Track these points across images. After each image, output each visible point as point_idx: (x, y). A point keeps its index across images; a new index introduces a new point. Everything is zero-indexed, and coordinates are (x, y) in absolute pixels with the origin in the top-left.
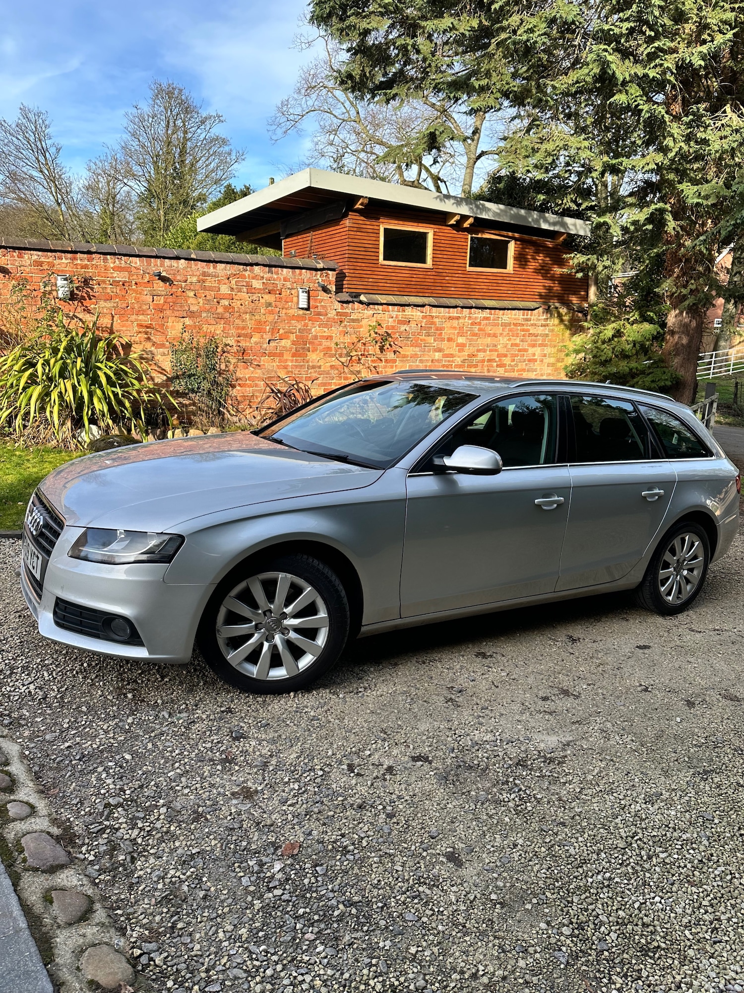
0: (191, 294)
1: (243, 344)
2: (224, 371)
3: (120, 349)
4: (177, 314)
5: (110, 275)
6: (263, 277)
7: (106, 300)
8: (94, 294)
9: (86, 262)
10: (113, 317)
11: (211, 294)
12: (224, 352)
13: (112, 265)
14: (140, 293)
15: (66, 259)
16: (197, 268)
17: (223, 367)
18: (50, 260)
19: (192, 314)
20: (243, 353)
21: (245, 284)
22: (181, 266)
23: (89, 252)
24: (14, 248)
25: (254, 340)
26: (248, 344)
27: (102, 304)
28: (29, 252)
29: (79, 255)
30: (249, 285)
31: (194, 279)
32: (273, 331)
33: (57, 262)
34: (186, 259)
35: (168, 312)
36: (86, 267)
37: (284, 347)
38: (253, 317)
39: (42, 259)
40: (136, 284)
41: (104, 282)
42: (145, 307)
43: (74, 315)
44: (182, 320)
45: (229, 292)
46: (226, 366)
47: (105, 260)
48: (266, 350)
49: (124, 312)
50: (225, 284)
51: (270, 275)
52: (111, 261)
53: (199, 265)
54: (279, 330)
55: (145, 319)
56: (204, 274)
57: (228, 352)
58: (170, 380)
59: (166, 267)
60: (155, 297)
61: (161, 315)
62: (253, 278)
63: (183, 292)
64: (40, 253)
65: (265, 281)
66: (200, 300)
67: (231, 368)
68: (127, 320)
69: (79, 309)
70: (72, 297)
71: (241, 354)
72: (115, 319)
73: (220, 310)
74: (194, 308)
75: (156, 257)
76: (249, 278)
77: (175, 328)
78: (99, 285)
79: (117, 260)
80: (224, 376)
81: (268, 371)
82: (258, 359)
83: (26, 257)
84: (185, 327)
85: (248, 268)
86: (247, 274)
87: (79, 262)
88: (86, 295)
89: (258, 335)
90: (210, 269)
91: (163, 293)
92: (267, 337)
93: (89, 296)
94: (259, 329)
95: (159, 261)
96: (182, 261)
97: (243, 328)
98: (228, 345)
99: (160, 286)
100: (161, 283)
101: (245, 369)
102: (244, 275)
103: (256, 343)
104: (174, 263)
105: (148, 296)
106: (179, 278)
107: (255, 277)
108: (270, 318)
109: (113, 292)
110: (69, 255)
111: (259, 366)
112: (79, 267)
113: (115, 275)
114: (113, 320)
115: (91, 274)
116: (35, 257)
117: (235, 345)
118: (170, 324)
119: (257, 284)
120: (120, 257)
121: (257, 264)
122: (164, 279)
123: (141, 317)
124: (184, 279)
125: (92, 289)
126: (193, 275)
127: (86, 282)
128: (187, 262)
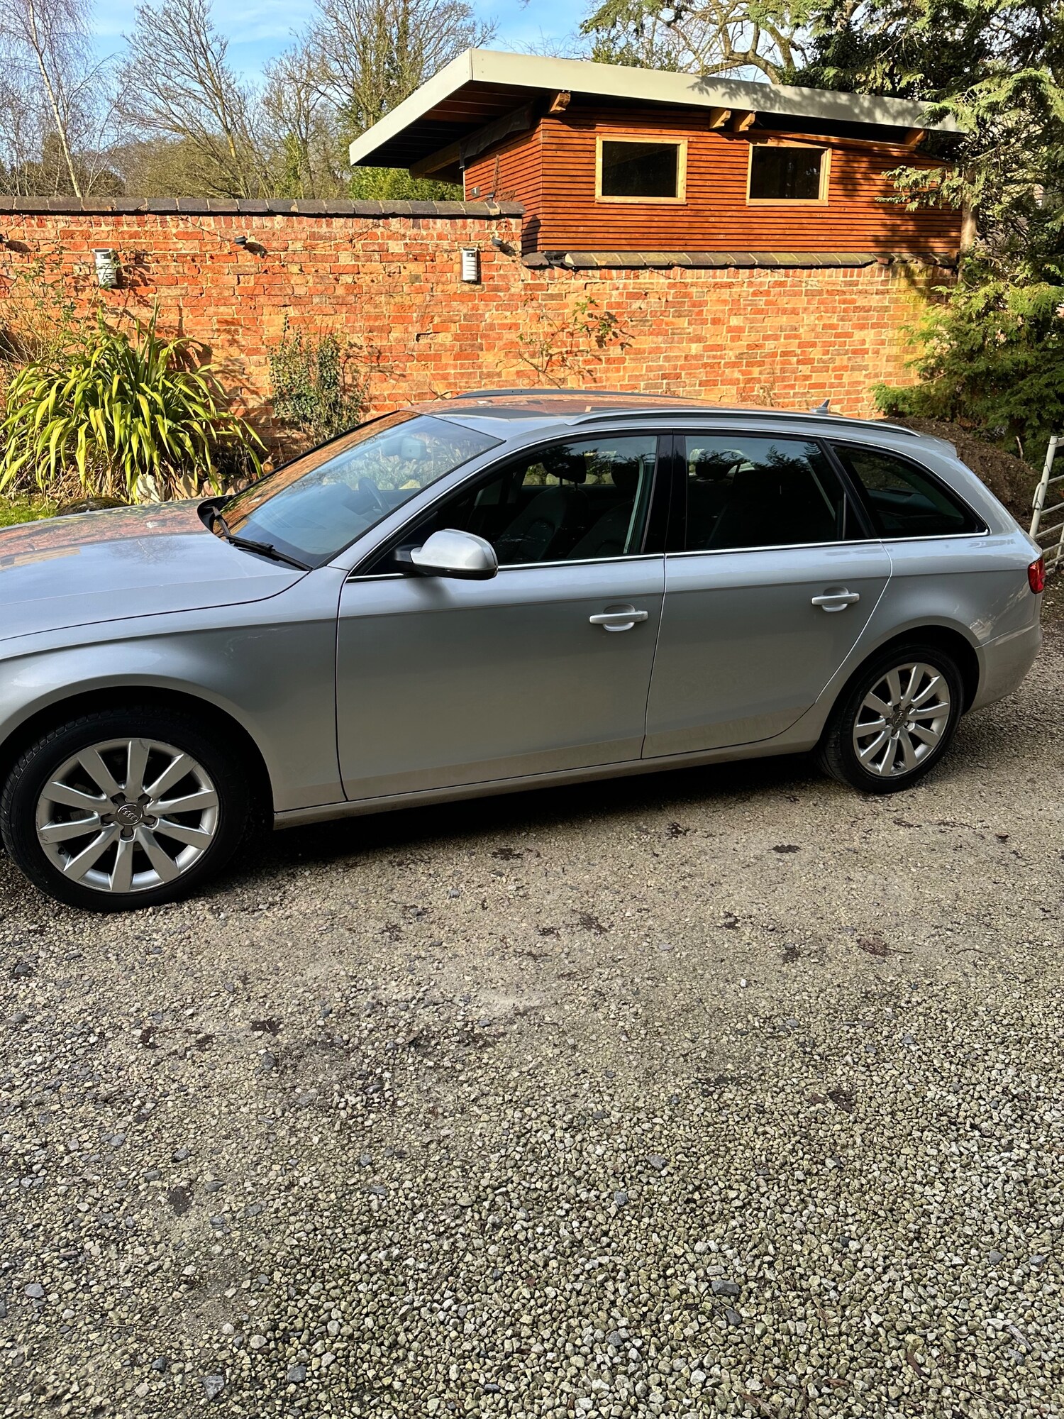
0: (295, 269)
1: (377, 343)
2: (350, 385)
3: (196, 358)
4: (276, 301)
5: (172, 247)
6: (404, 236)
7: (169, 286)
8: (151, 277)
9: (136, 228)
10: (180, 310)
11: (324, 267)
12: (349, 357)
13: (174, 231)
14: (219, 272)
15: (107, 225)
16: (301, 227)
17: (349, 380)
18: (85, 227)
19: (297, 301)
20: (378, 357)
21: (376, 248)
22: (277, 226)
23: (137, 213)
24: (32, 213)
25: (393, 335)
26: (385, 343)
27: (164, 291)
28: (53, 217)
29: (124, 218)
30: (383, 250)
31: (299, 245)
32: (422, 320)
33: (94, 230)
34: (284, 214)
35: (262, 300)
36: (135, 235)
37: (441, 345)
38: (392, 300)
39: (73, 228)
40: (212, 257)
41: (164, 257)
42: (226, 293)
43: (125, 311)
44: (284, 310)
45: (353, 263)
46: (354, 378)
47: (164, 223)
48: (413, 350)
49: (196, 303)
50: (346, 250)
51: (415, 231)
52: (174, 225)
53: (305, 223)
54: (433, 317)
55: (226, 311)
56: (313, 236)
57: (356, 357)
58: (271, 402)
59: (253, 229)
60: (241, 277)
61: (252, 304)
62: (389, 238)
63: (283, 266)
64: (68, 218)
65: (408, 241)
66: (309, 277)
67: (361, 380)
68: (202, 315)
69: (131, 302)
70: (120, 282)
71: (374, 359)
72: (184, 314)
73: (340, 291)
74: (300, 291)
75: (239, 214)
76: (383, 239)
77: (273, 323)
78: (158, 262)
79: (180, 222)
80: (351, 394)
81: (419, 385)
82: (401, 365)
83: (49, 224)
84: (288, 320)
85: (381, 222)
86: (379, 231)
87: (125, 228)
88: (139, 279)
89: (401, 327)
90: (323, 227)
91: (253, 270)
92: (415, 330)
93: (144, 280)
94: (401, 318)
95: (243, 219)
96: (279, 218)
97: (377, 318)
98: (355, 345)
99: (246, 258)
100: (249, 255)
101: (382, 382)
102: (376, 234)
103: (398, 340)
104: (266, 221)
105: (230, 276)
106: (275, 244)
107: (393, 236)
108: (418, 300)
109: (178, 273)
110: (110, 219)
111: (404, 376)
112: (126, 236)
113: (180, 246)
114: (181, 315)
115: (144, 247)
116: (61, 225)
117: (365, 345)
118: (265, 318)
119: (396, 247)
120: (184, 217)
121: (394, 215)
122: (252, 248)
123: (222, 309)
124: (284, 245)
125: (148, 269)
126: (296, 239)
127: (138, 259)
128: (286, 218)
